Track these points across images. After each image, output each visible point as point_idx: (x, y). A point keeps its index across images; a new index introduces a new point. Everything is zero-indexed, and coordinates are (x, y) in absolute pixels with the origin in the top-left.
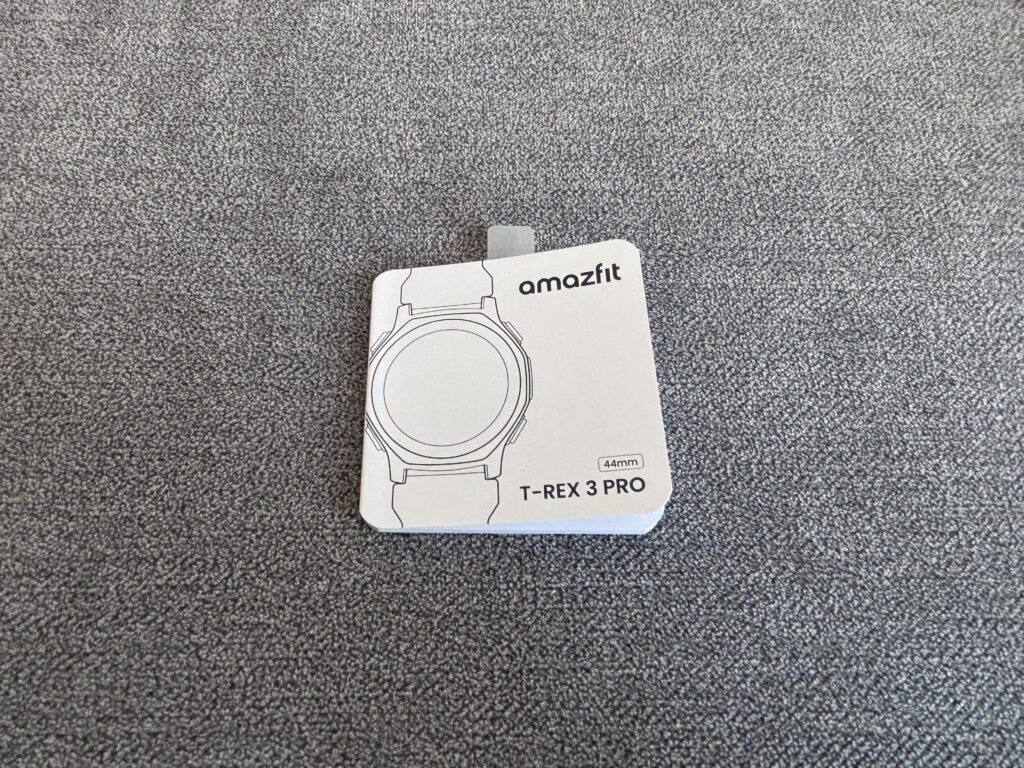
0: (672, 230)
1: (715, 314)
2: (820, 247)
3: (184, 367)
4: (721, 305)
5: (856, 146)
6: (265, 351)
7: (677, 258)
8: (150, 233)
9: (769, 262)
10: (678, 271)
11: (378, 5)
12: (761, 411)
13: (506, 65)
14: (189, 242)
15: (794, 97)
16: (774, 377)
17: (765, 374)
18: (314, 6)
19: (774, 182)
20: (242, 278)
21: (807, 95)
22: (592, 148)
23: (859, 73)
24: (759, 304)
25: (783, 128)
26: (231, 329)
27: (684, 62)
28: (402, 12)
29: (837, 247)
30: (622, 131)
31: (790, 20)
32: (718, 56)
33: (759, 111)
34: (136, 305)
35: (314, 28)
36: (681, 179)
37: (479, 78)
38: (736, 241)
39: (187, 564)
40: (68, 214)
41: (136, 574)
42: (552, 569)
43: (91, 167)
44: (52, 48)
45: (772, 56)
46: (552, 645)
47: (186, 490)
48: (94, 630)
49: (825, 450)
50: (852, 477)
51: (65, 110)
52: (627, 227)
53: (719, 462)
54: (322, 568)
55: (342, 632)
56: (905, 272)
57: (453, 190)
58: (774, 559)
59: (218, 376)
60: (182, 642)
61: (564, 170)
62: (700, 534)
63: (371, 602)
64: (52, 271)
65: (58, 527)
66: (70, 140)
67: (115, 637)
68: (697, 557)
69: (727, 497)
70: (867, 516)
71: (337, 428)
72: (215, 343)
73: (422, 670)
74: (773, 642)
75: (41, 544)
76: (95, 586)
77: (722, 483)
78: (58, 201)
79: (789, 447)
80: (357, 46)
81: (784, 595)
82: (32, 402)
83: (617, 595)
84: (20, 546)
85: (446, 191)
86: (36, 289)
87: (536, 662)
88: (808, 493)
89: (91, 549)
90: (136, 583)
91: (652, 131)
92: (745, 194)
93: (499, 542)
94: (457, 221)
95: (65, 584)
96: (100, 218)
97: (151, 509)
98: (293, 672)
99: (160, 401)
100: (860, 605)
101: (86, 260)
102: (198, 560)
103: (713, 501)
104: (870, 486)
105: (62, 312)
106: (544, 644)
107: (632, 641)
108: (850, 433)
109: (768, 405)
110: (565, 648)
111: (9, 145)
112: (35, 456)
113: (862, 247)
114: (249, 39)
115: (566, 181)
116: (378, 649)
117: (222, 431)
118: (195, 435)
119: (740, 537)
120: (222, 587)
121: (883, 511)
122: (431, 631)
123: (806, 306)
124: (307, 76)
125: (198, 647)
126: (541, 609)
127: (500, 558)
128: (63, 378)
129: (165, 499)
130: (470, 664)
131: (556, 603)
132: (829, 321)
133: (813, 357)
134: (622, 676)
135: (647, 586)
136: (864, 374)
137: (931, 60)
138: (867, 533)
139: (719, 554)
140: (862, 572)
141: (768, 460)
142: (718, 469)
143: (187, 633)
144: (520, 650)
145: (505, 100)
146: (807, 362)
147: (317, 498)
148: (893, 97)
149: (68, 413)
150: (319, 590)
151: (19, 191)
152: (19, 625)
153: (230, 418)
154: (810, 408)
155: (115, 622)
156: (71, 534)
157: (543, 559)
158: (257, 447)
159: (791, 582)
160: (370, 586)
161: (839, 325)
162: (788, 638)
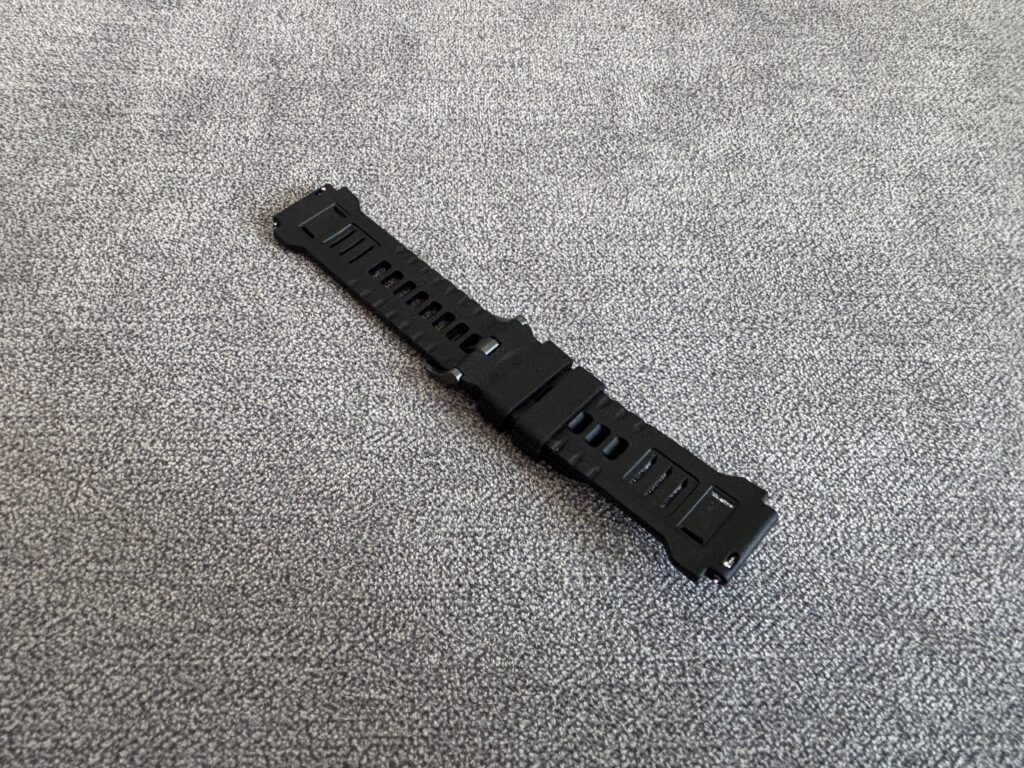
0: (753, 304)
1: (805, 383)
2: (898, 321)
3: (283, 435)
4: (810, 376)
5: (919, 227)
6: (362, 419)
7: (760, 330)
8: (246, 307)
9: (851, 335)
10: (764, 342)
11: (452, 103)
12: (864, 478)
13: (577, 155)
14: (286, 316)
15: (854, 183)
16: (872, 445)
17: (863, 442)
18: (393, 104)
19: (846, 260)
20: (338, 349)
21: (866, 182)
22: (666, 228)
23: (912, 161)
24: (847, 375)
25: (848, 211)
26: (328, 398)
27: (744, 152)
28: (476, 109)
29: (915, 320)
30: (693, 213)
31: (839, 115)
32: (776, 147)
33: (822, 195)
34: (235, 375)
35: (394, 123)
36: (756, 257)
37: (551, 166)
38: (817, 315)
39: (293, 634)
40: (165, 289)
41: (241, 645)
42: (672, 642)
43: (187, 246)
44: (146, 138)
45: (827, 148)
46: (679, 723)
47: (289, 558)
48: (199, 705)
49: (933, 518)
50: (964, 545)
51: (161, 194)
52: (708, 301)
53: (829, 530)
54: (432, 640)
55: (458, 708)
56: (985, 344)
57: (536, 267)
58: (898, 629)
59: (318, 444)
60: (291, 717)
61: (642, 249)
62: (819, 604)
63: (485, 677)
64: (150, 342)
65: (160, 597)
66: (166, 222)
67: (222, 713)
68: (819, 628)
69: (842, 566)
70: (986, 584)
71: (438, 496)
72: (313, 411)
73: (545, 748)
74: (908, 718)
75: (143, 614)
76: (199, 658)
77: (835, 551)
78: (155, 278)
79: (898, 515)
80: (435, 138)
81: (913, 666)
82: (132, 470)
83: (741, 669)
84: (122, 617)
85: (529, 268)
86: (137, 360)
87: (664, 739)
88: (922, 561)
89: (195, 619)
90: (240, 654)
91: (722, 213)
92: (819, 272)
93: (613, 613)
94: (541, 296)
95: (168, 655)
96: (197, 293)
97: (255, 578)
98: (408, 752)
99: (261, 467)
100: (994, 678)
101: (185, 332)
102: (304, 630)
103: (828, 570)
104: (984, 554)
105: (162, 382)
106: (670, 720)
107: (763, 718)
108: (956, 500)
109: (870, 473)
110: (693, 726)
111: (107, 225)
112: (136, 523)
113: (939, 321)
114: (333, 133)
115: (644, 258)
116: (497, 727)
117: (324, 498)
118: (297, 502)
119: (860, 607)
120: (331, 661)
121: (1002, 579)
122: (550, 707)
123: (894, 377)
124: (389, 165)
125: (308, 724)
126: (664, 683)
127: (615, 629)
128: (164, 445)
129: (269, 568)
130: (595, 743)
131: (679, 677)
132: (918, 391)
133: (907, 426)
134: (755, 755)
135: (772, 659)
136: (960, 442)
137: (977, 151)
138: (988, 601)
139: (841, 625)
140: (990, 643)
141: (878, 528)
142: (829, 537)
143: (296, 708)
144: (646, 728)
145: (578, 186)
146: (903, 430)
147: (423, 567)
148: (948, 183)
149: (169, 480)
150: (430, 663)
151: (117, 268)
152: (120, 699)
153: (331, 486)
154: (912, 476)
155: (220, 697)
156: (173, 604)
157: (662, 631)
158: (359, 515)
159: (919, 653)
160: (483, 659)
161: (929, 395)
162: (924, 713)
